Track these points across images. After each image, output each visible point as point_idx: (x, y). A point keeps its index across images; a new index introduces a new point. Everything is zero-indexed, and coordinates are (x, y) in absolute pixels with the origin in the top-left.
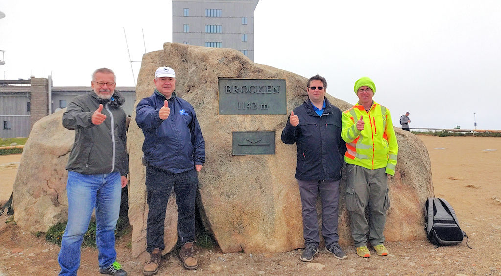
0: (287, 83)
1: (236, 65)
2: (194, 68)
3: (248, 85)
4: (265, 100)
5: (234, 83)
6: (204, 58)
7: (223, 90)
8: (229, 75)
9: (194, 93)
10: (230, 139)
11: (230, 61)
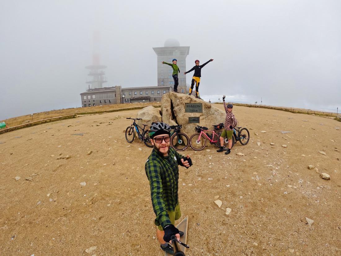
0: (203, 104)
1: (189, 99)
2: (179, 100)
3: (193, 105)
4: (197, 109)
5: (189, 104)
6: (181, 98)
7: (186, 106)
8: (188, 102)
9: (179, 107)
10: (188, 119)
11: (188, 99)
